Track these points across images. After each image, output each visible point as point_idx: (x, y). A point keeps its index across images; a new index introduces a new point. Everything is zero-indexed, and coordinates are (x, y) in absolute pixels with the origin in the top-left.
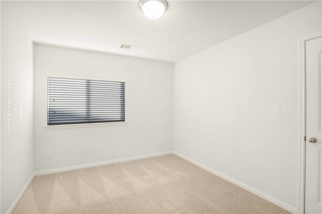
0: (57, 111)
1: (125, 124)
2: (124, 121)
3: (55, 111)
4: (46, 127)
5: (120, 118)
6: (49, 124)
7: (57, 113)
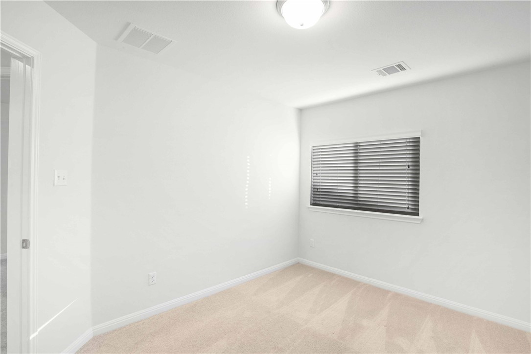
0: (319, 188)
1: (419, 222)
2: (417, 214)
3: (317, 189)
4: (309, 208)
5: (408, 208)
6: (312, 204)
7: (319, 191)
